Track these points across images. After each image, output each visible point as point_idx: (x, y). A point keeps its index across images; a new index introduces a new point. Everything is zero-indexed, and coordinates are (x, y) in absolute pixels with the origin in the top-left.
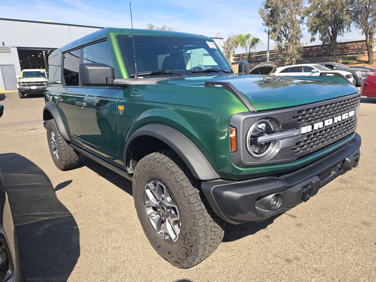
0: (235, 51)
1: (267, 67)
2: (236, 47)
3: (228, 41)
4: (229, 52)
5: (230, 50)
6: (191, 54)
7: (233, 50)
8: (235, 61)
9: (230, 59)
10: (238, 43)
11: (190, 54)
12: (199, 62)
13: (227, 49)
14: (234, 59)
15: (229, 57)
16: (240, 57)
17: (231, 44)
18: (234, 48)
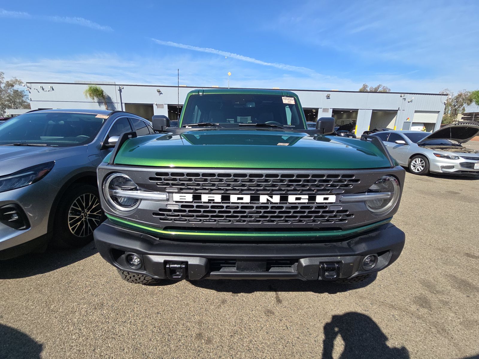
0: (465, 109)
1: (467, 128)
2: (468, 104)
3: (458, 98)
4: (456, 110)
5: (459, 107)
6: (399, 111)
7: (462, 108)
8: (464, 120)
9: (457, 117)
10: (472, 99)
11: (397, 110)
12: (407, 119)
13: (455, 106)
14: (462, 118)
15: (455, 115)
16: (472, 116)
17: (462, 101)
18: (465, 105)
